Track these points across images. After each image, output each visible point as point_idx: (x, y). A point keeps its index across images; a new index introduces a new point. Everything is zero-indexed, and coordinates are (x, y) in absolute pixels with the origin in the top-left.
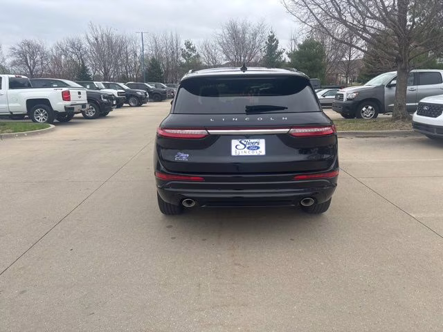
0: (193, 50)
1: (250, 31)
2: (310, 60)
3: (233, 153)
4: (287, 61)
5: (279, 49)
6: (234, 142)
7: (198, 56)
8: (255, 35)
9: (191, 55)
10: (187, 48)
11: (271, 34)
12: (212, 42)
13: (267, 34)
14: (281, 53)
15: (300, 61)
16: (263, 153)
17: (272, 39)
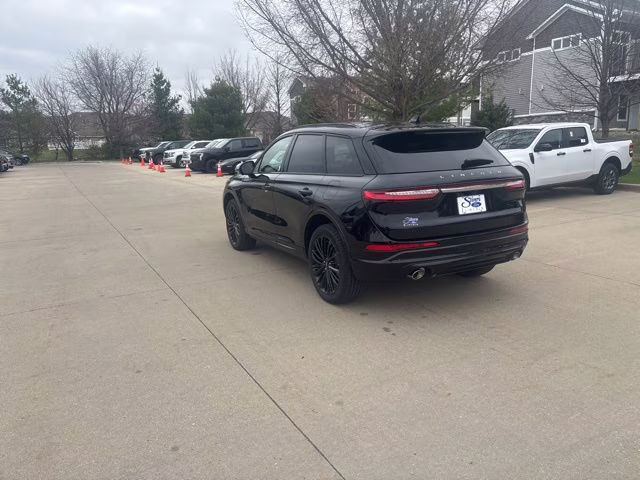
0: (24, 91)
1: (121, 66)
2: (225, 111)
3: (461, 213)
4: (186, 112)
5: (173, 94)
6: (460, 200)
7: (34, 102)
8: (130, 72)
9: (21, 99)
10: (13, 88)
11: (158, 73)
12: (55, 79)
13: (150, 72)
14: (175, 101)
15: (212, 113)
16: (485, 209)
17: (159, 79)
